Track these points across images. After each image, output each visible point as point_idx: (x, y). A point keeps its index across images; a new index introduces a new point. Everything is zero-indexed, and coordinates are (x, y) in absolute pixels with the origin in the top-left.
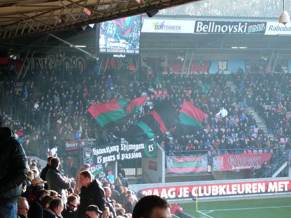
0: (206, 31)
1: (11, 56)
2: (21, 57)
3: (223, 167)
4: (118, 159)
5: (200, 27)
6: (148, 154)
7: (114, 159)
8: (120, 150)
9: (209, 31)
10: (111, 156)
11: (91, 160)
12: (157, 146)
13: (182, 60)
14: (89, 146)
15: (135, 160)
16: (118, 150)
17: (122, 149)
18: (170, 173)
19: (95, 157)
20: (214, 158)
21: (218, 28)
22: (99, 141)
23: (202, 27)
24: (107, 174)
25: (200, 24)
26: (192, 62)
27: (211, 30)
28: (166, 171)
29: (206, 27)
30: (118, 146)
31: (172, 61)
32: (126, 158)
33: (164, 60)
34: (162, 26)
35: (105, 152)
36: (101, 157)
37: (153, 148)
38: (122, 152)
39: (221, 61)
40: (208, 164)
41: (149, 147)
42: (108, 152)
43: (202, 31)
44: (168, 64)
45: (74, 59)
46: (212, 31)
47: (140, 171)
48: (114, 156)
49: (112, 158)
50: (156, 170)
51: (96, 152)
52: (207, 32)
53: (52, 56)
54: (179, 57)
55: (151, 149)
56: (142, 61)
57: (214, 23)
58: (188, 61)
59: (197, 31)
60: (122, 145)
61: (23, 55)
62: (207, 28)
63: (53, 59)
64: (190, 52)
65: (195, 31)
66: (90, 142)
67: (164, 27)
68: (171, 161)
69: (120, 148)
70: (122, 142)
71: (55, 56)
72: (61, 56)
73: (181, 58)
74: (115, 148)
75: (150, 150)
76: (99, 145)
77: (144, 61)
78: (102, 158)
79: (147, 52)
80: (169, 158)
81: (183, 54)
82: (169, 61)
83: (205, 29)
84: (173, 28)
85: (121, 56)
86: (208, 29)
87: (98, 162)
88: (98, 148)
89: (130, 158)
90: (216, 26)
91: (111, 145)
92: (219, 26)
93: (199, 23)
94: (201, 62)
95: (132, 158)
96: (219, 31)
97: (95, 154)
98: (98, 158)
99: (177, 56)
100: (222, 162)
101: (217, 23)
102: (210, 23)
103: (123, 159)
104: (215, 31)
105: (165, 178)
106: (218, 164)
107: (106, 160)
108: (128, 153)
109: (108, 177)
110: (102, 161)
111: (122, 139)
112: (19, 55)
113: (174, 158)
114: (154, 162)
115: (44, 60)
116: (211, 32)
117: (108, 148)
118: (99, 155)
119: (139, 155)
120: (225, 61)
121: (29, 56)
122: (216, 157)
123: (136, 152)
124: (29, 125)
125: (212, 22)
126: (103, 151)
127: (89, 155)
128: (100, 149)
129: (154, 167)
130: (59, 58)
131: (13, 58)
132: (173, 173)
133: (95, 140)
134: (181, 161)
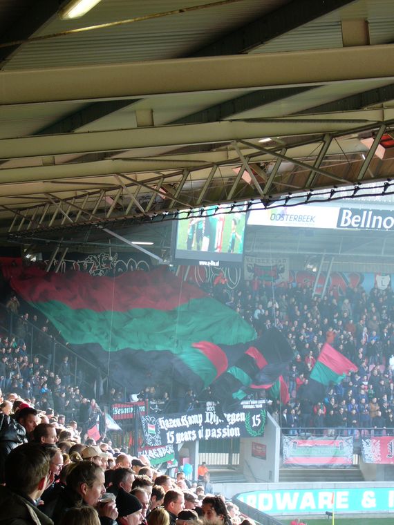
0: (357, 225)
1: (28, 256)
2: (44, 259)
3: (379, 458)
4: (200, 437)
5: (348, 218)
6: (250, 431)
7: (194, 438)
8: (203, 423)
9: (362, 226)
10: (190, 432)
11: (158, 437)
12: (267, 418)
13: (315, 270)
14: (152, 413)
15: (228, 439)
16: (200, 422)
17: (207, 421)
18: (287, 466)
19: (163, 433)
20: (364, 443)
21: (377, 221)
22: (169, 404)
23: (351, 218)
24: (181, 463)
25: (347, 214)
26: (330, 275)
27: (365, 224)
28: (282, 461)
29: (357, 218)
30: (200, 416)
31: (296, 273)
32: (213, 436)
33: (283, 271)
34: (282, 216)
35: (179, 425)
36: (173, 432)
37: (260, 421)
38: (206, 426)
39: (380, 274)
40: (354, 453)
41: (253, 418)
42: (184, 424)
43: (350, 226)
44: (290, 277)
45: (132, 263)
46: (368, 226)
47: (236, 459)
48: (194, 431)
49: (192, 436)
50: (264, 458)
51: (165, 424)
52: (359, 227)
53: (95, 257)
54: (309, 266)
55: (257, 422)
56: (246, 271)
57: (370, 213)
58: (324, 273)
59: (342, 224)
60: (207, 414)
61: (47, 256)
62: (359, 221)
63: (98, 264)
64: (328, 258)
65: (338, 225)
66: (154, 406)
67: (285, 217)
68: (291, 444)
69: (204, 418)
70: (208, 409)
71: (101, 257)
72: (111, 258)
73: (311, 267)
74: (196, 419)
75: (254, 425)
76: (169, 412)
77: (249, 270)
78: (174, 435)
79: (256, 256)
80: (286, 439)
81: (315, 261)
82: (292, 272)
83: (356, 223)
84: (301, 218)
85: (213, 263)
86: (360, 223)
87: (169, 441)
88: (167, 418)
89: (219, 436)
90: (375, 218)
91: (190, 414)
92: (380, 218)
93: (345, 212)
94: (346, 275)
95: (224, 436)
96: (379, 226)
97: (162, 427)
98: (168, 434)
99: (305, 265)
100: (378, 449)
101: (376, 213)
102: (365, 213)
103: (207, 438)
104: (373, 226)
105: (280, 472)
106: (372, 452)
107: (182, 437)
108: (216, 427)
109: (182, 467)
110: (175, 441)
111: (209, 404)
112: (40, 255)
113: (296, 439)
114: (261, 445)
115: (81, 264)
116: (365, 227)
117: (184, 418)
118: (170, 429)
119: (235, 432)
120: (386, 275)
121: (58, 258)
122: (367, 440)
123: (232, 426)
124: (52, 375)
125: (368, 211)
126: (175, 423)
127: (154, 429)
128: (171, 420)
129: (261, 453)
130: (108, 262)
131: (30, 259)
132: (294, 465)
133: (163, 403)
134: (307, 445)
